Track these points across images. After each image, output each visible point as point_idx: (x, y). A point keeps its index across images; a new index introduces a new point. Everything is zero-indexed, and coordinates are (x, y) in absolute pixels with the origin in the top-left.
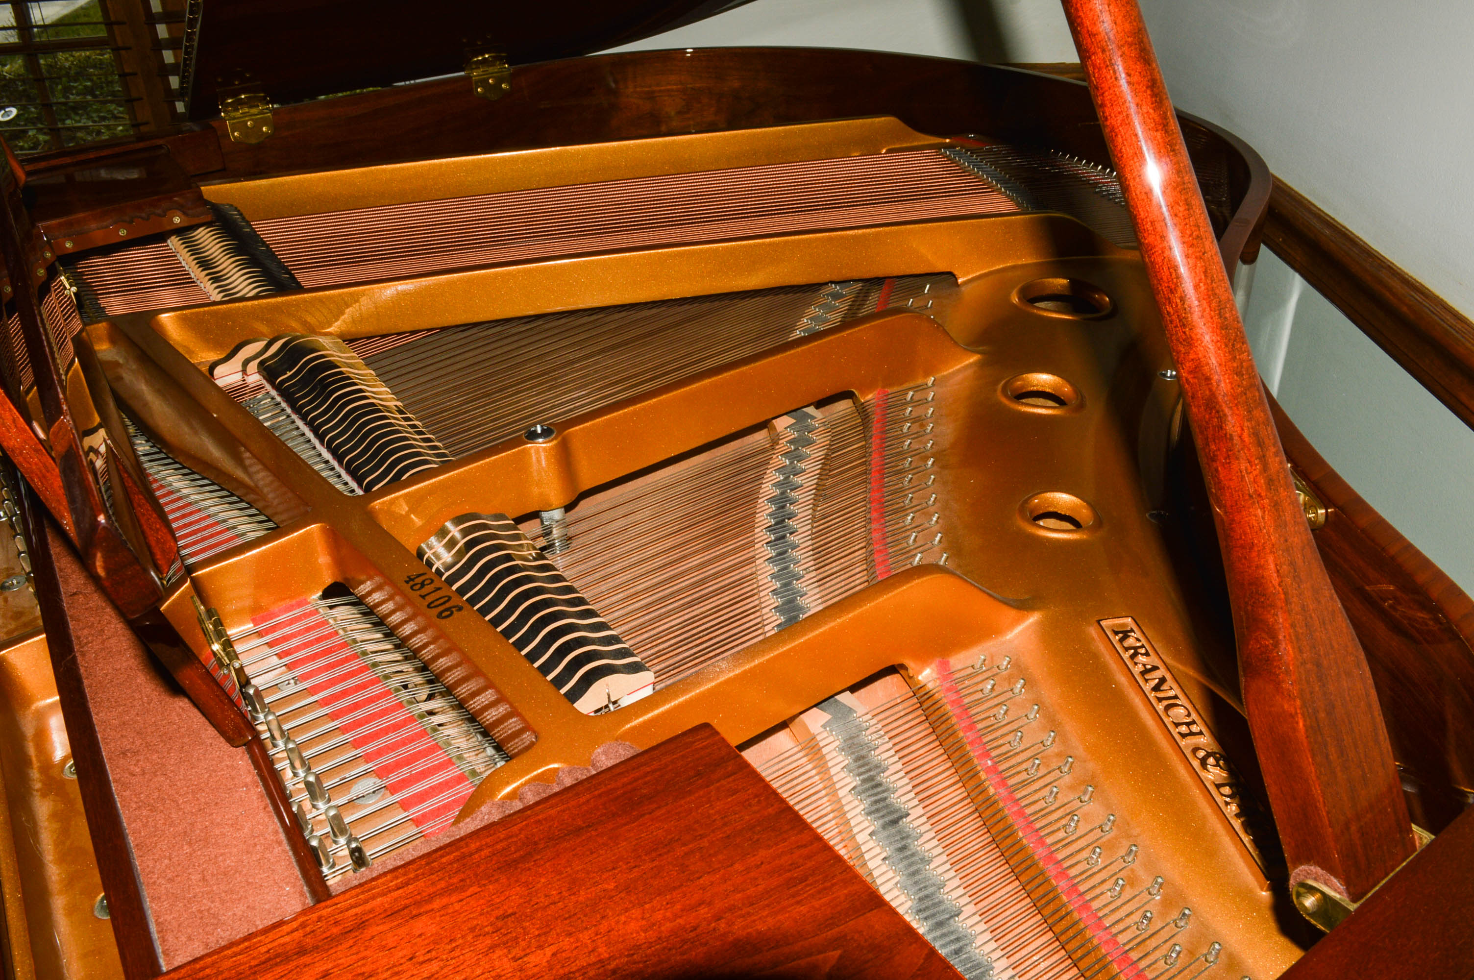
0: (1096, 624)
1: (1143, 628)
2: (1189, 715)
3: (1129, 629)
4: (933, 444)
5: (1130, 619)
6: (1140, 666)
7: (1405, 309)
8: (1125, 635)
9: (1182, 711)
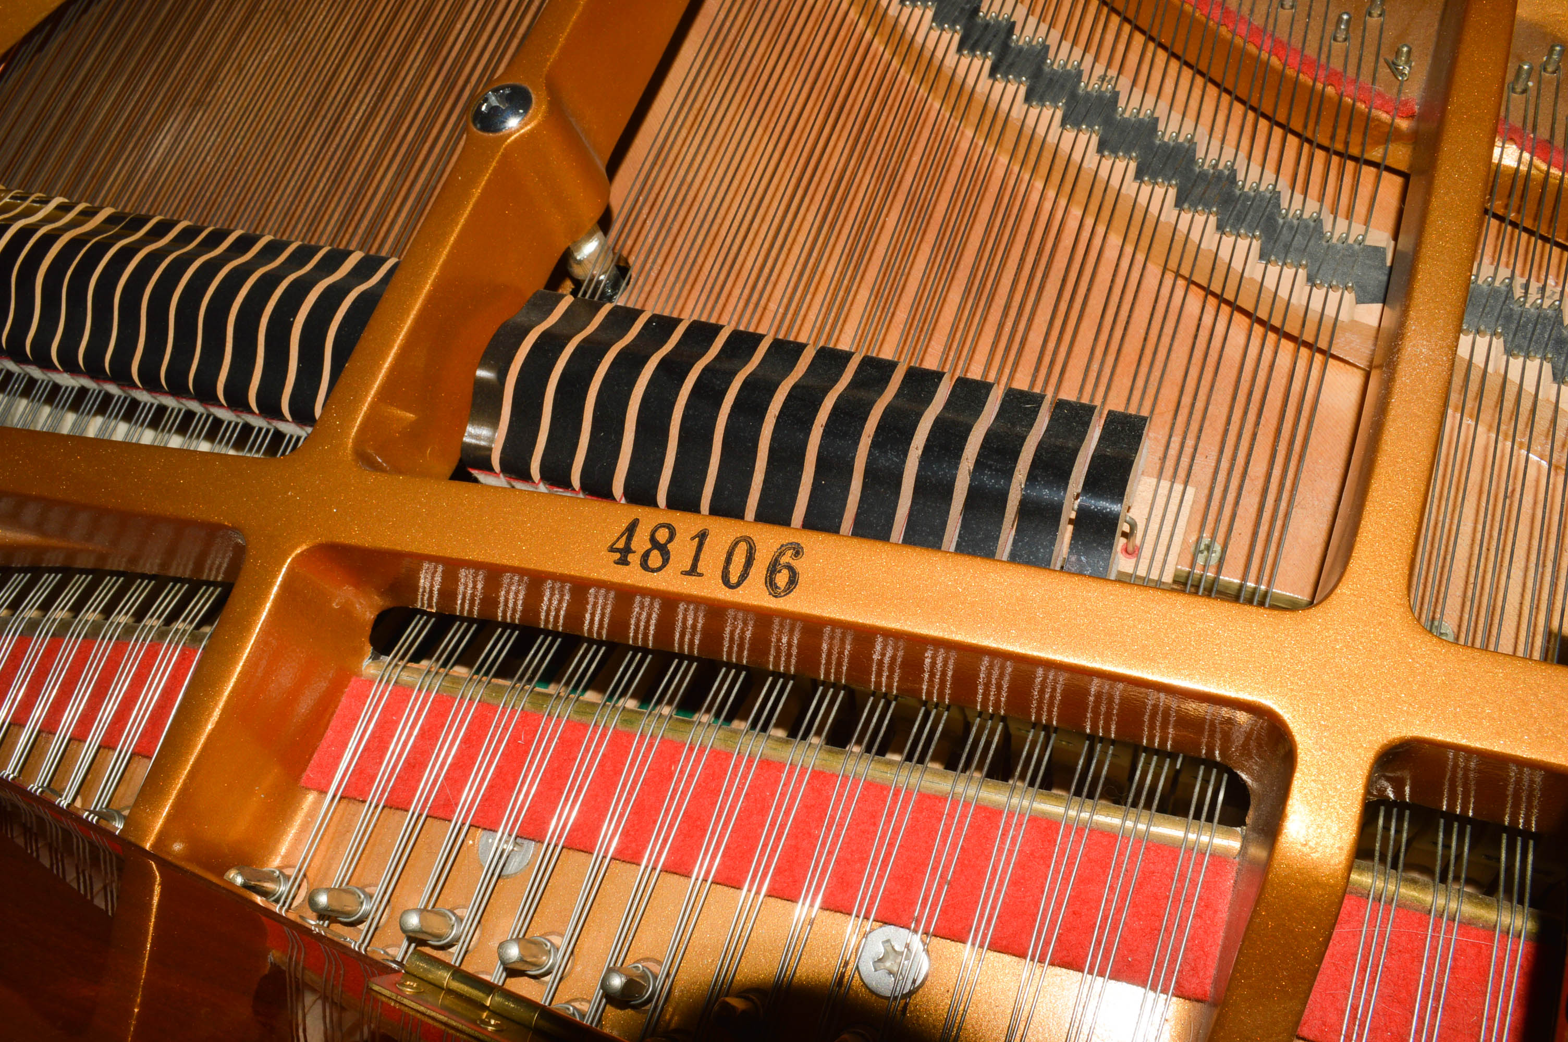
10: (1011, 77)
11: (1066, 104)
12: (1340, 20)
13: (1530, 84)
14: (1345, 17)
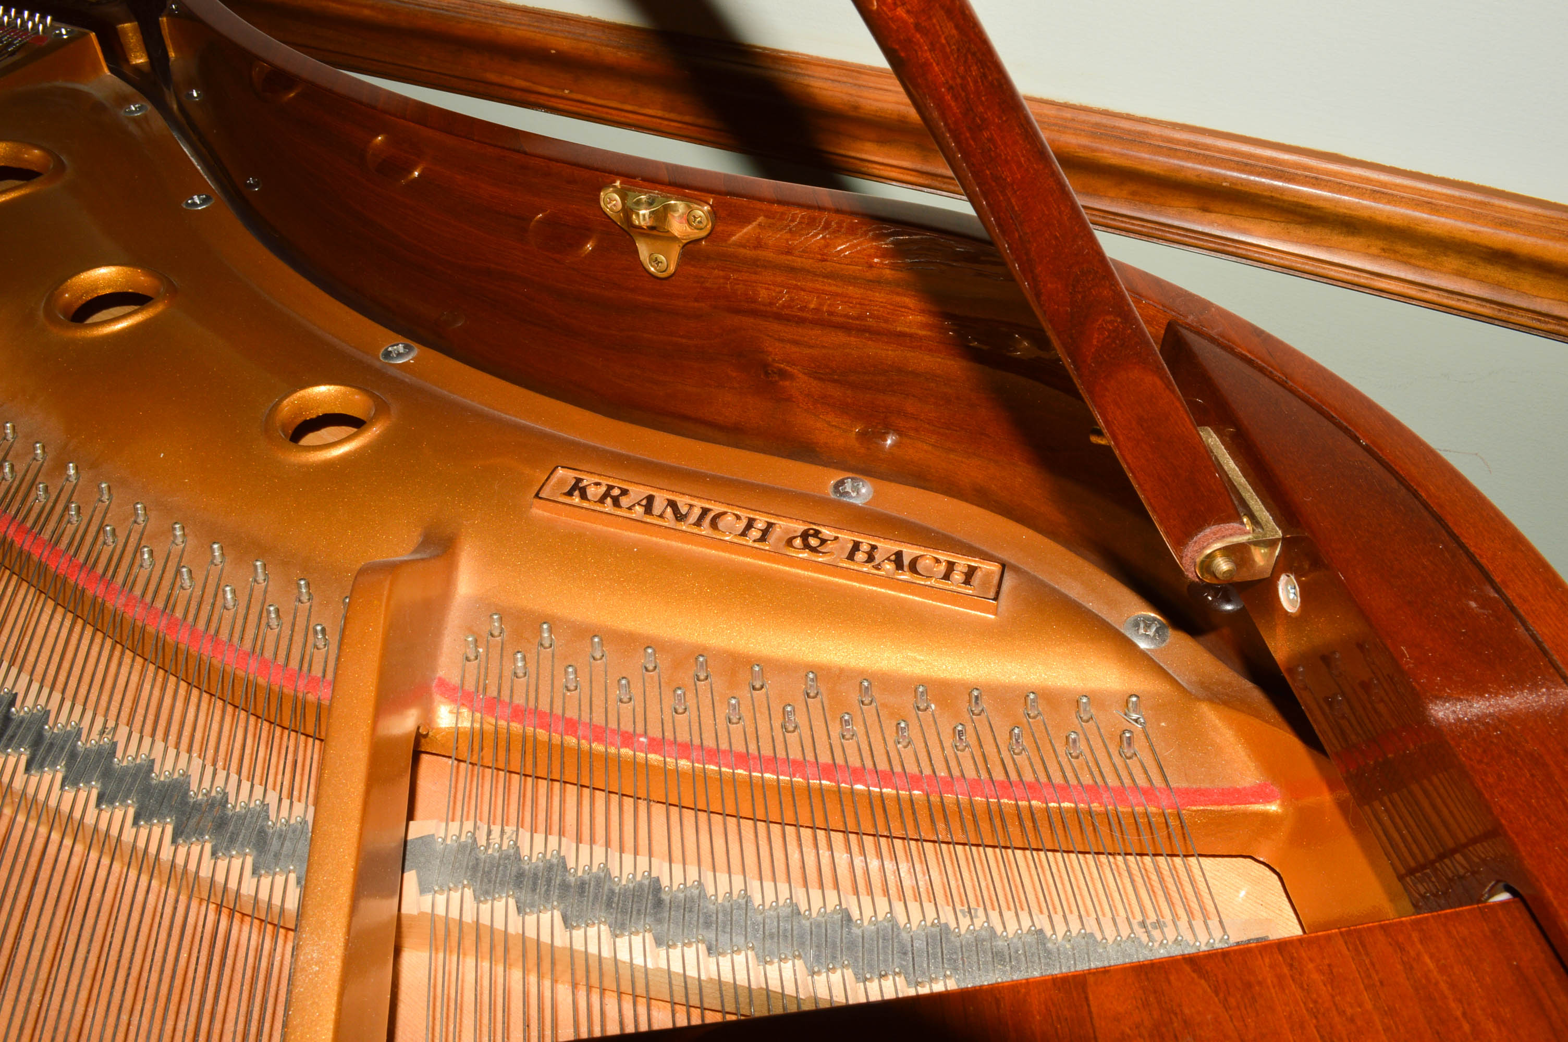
0: (536, 501)
1: (580, 468)
2: (738, 517)
3: (573, 482)
4: (44, 447)
5: (560, 471)
6: (637, 507)
7: (367, 12)
8: (578, 488)
9: (730, 518)
10: (9, 750)
11: (66, 765)
12: (316, 632)
13: (481, 650)
14: (319, 628)
